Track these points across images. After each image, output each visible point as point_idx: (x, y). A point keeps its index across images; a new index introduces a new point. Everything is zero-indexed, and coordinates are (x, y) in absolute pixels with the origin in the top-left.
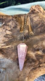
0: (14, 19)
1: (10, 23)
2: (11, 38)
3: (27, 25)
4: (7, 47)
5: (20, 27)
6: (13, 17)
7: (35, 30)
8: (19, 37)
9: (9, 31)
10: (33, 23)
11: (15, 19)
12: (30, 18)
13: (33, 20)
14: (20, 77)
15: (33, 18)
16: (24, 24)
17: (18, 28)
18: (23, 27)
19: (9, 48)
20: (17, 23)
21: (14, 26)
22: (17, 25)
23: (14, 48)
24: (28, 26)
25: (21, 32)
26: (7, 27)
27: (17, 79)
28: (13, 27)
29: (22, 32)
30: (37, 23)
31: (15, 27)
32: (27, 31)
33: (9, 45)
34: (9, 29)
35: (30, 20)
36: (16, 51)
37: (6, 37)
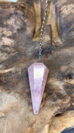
0: (19, 12)
1: (11, 22)
2: (13, 54)
3: (49, 23)
4: (6, 71)
5: (32, 28)
6: (16, 7)
7: (64, 34)
8: (30, 51)
9: (9, 37)
10: (60, 20)
11: (22, 13)
12: (54, 6)
13: (60, 12)
14: (34, 125)
15: (60, 8)
16: (42, 20)
17: (29, 31)
18: (40, 30)
19: (10, 72)
20: (25, 21)
21: (19, 28)
22: (25, 24)
23: (20, 73)
24: (50, 26)
25: (34, 40)
26: (5, 29)
27: (29, 129)
28: (18, 30)
29: (37, 39)
30: (69, 19)
31: (22, 30)
32: (47, 38)
33: (11, 67)
34: (10, 33)
35: (54, 13)
36: (25, 79)
37: (3, 51)
